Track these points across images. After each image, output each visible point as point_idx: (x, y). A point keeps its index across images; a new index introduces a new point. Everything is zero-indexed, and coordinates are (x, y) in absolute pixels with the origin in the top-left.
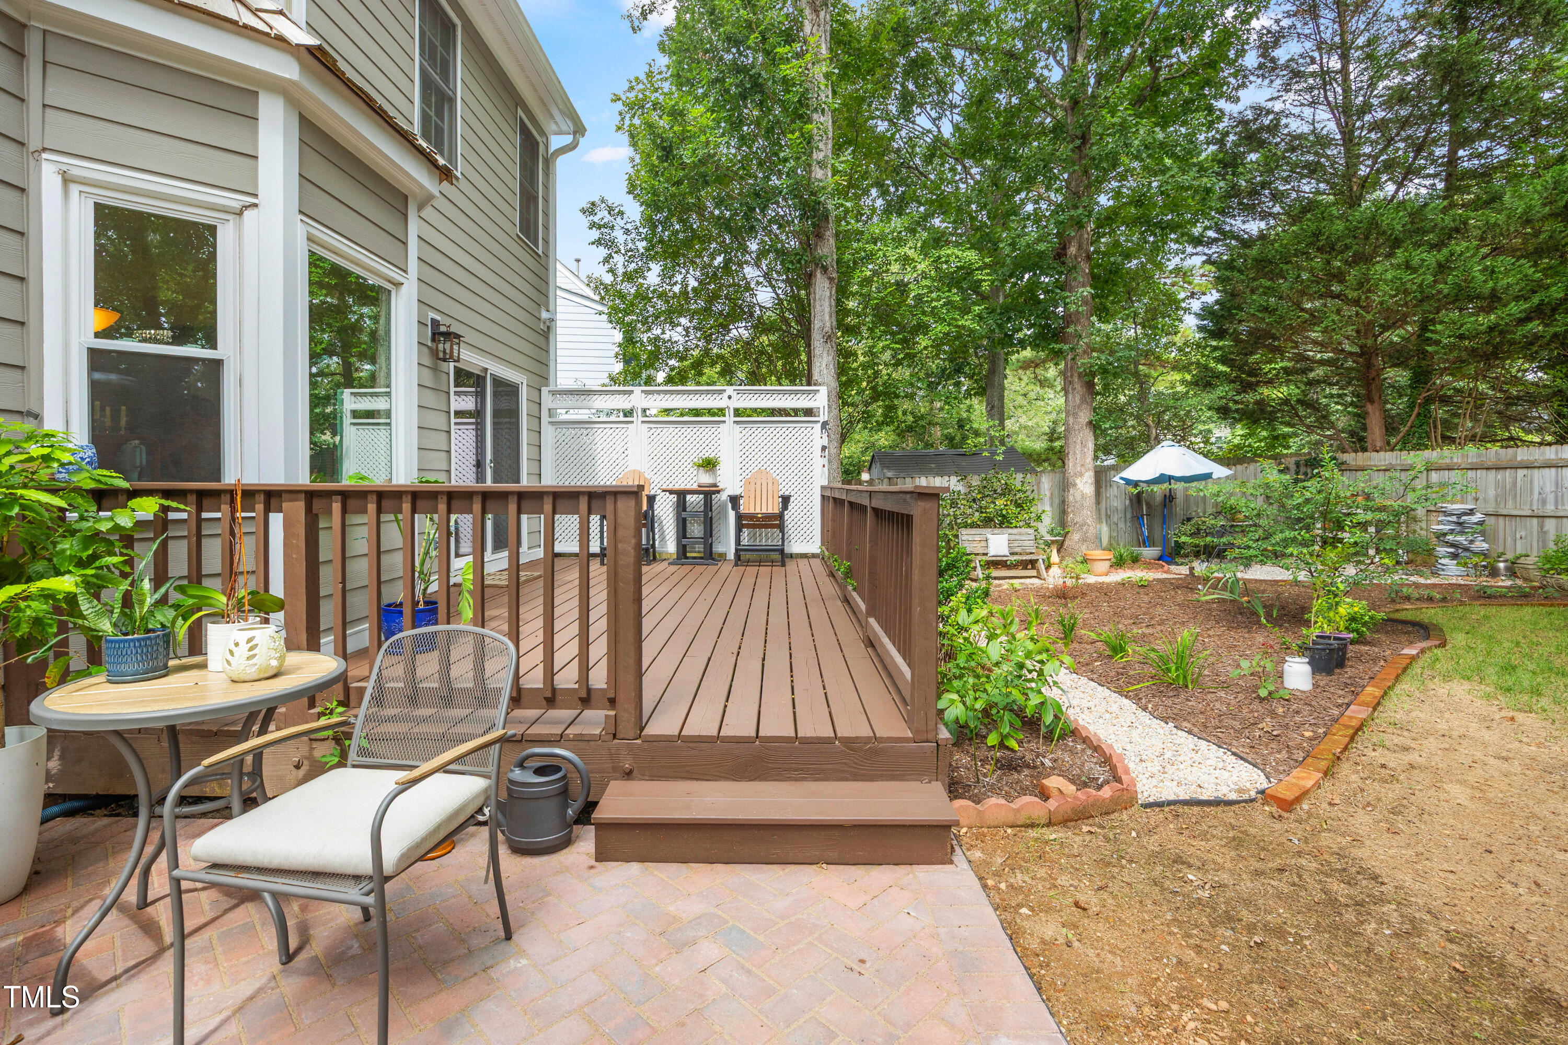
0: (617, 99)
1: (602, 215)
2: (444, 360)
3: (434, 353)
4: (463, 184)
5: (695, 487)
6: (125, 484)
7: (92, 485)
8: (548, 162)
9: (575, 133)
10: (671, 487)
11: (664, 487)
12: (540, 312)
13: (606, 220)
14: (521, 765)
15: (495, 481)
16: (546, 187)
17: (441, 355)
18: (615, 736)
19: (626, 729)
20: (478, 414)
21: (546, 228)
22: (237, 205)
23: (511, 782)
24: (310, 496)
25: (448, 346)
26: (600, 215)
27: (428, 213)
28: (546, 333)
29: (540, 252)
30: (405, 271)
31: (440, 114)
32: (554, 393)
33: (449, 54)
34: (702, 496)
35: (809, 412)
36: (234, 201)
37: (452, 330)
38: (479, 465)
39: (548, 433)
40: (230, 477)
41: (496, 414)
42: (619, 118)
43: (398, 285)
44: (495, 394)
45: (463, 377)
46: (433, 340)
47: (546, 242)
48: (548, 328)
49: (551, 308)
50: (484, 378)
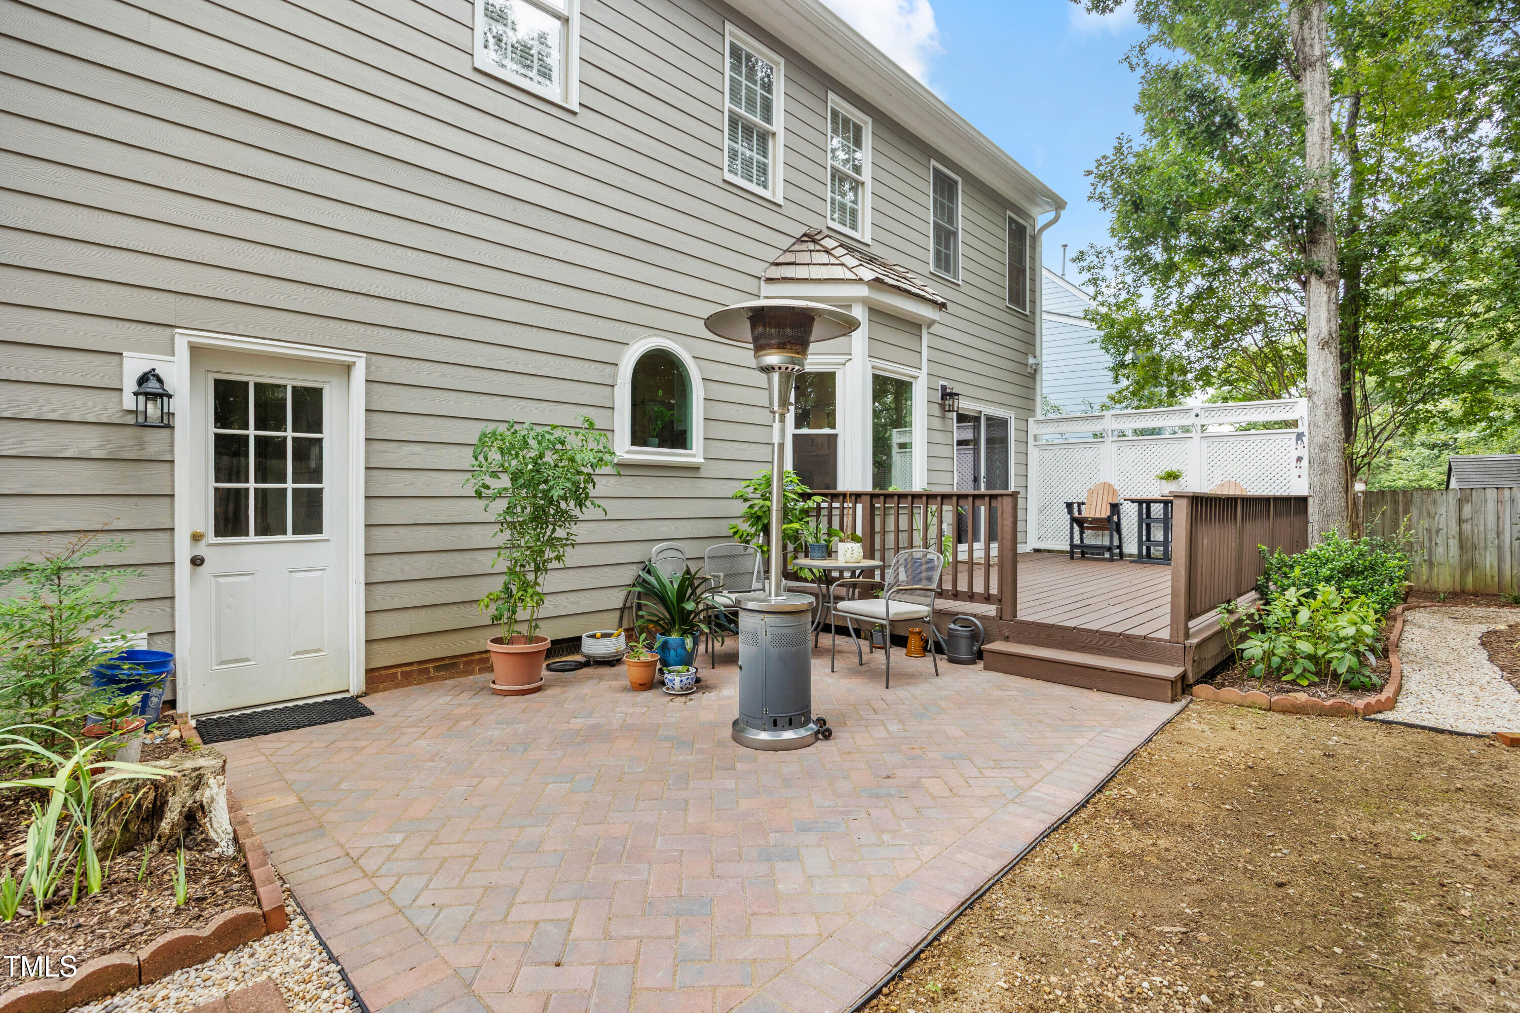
0: (1089, 173)
1: (1091, 259)
2: (949, 411)
3: (942, 406)
4: (965, 288)
5: (1159, 498)
6: (809, 491)
7: (800, 491)
8: (1034, 239)
9: (1057, 209)
10: (1133, 497)
11: (1127, 497)
12: (1027, 359)
13: (1094, 263)
14: (954, 623)
15: (987, 489)
16: (1033, 259)
17: (947, 408)
18: (1001, 619)
19: (1007, 615)
20: (976, 441)
21: (1033, 291)
22: (843, 361)
23: (950, 629)
24: (873, 496)
25: (951, 402)
26: (1089, 260)
27: (933, 329)
28: (1032, 375)
29: (1028, 313)
30: (920, 369)
31: (947, 247)
32: (1038, 422)
33: (952, 203)
34: (1162, 505)
35: (1287, 424)
36: (842, 359)
37: (954, 391)
38: (976, 480)
39: (1033, 453)
40: (841, 487)
41: (989, 441)
42: (1092, 188)
43: (916, 378)
44: (988, 426)
45: (962, 418)
46: (942, 399)
47: (1033, 302)
48: (1035, 370)
49: (1038, 353)
50: (980, 418)
